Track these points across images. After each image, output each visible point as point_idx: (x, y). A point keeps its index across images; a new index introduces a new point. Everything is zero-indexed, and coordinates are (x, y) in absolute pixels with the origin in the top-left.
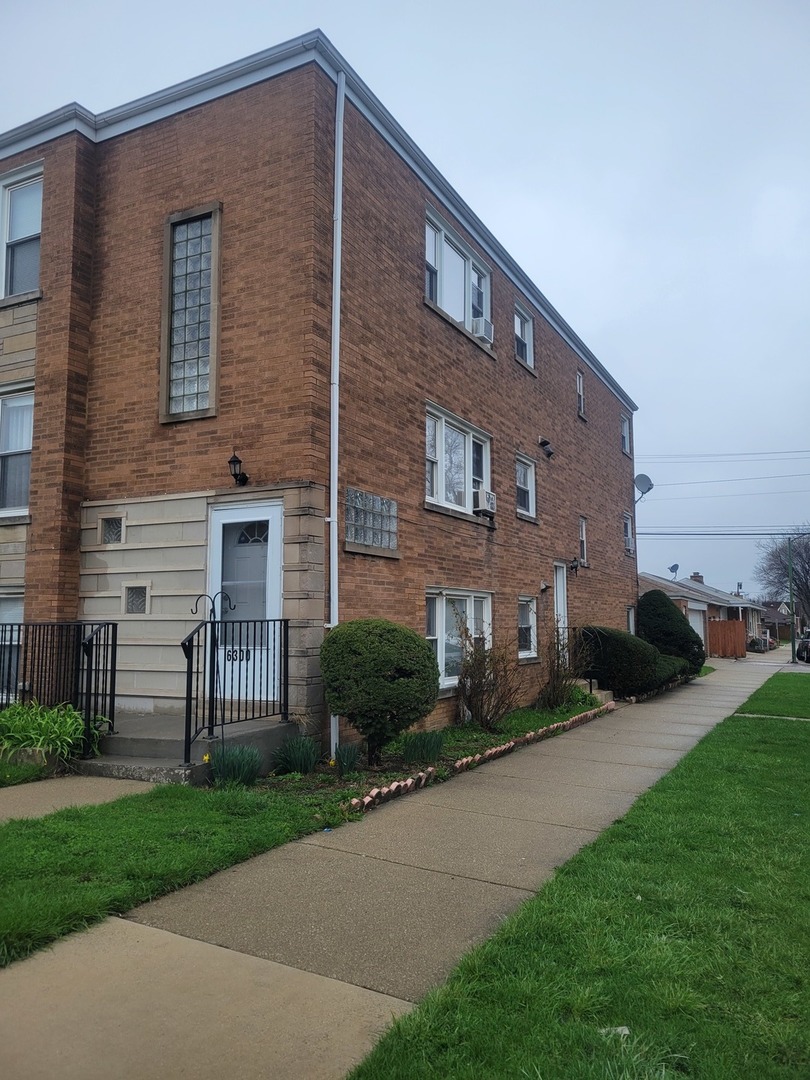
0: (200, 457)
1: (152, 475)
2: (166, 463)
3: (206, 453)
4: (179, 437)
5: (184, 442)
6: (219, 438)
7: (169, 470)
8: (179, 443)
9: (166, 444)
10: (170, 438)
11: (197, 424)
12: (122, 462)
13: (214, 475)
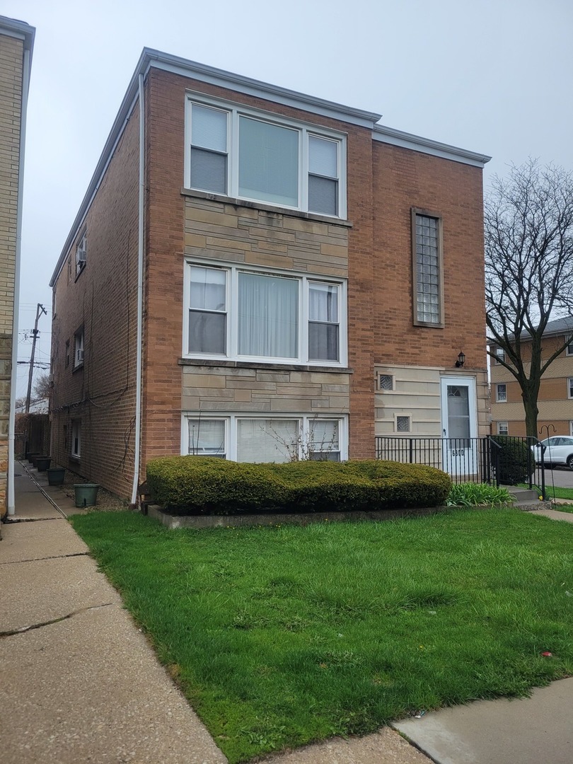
0: (435, 348)
1: (408, 353)
2: (417, 348)
3: (438, 347)
4: (423, 335)
5: (426, 338)
6: (444, 340)
7: (418, 352)
8: (423, 338)
9: (416, 337)
10: (418, 334)
11: (433, 330)
12: (389, 342)
13: (443, 359)
